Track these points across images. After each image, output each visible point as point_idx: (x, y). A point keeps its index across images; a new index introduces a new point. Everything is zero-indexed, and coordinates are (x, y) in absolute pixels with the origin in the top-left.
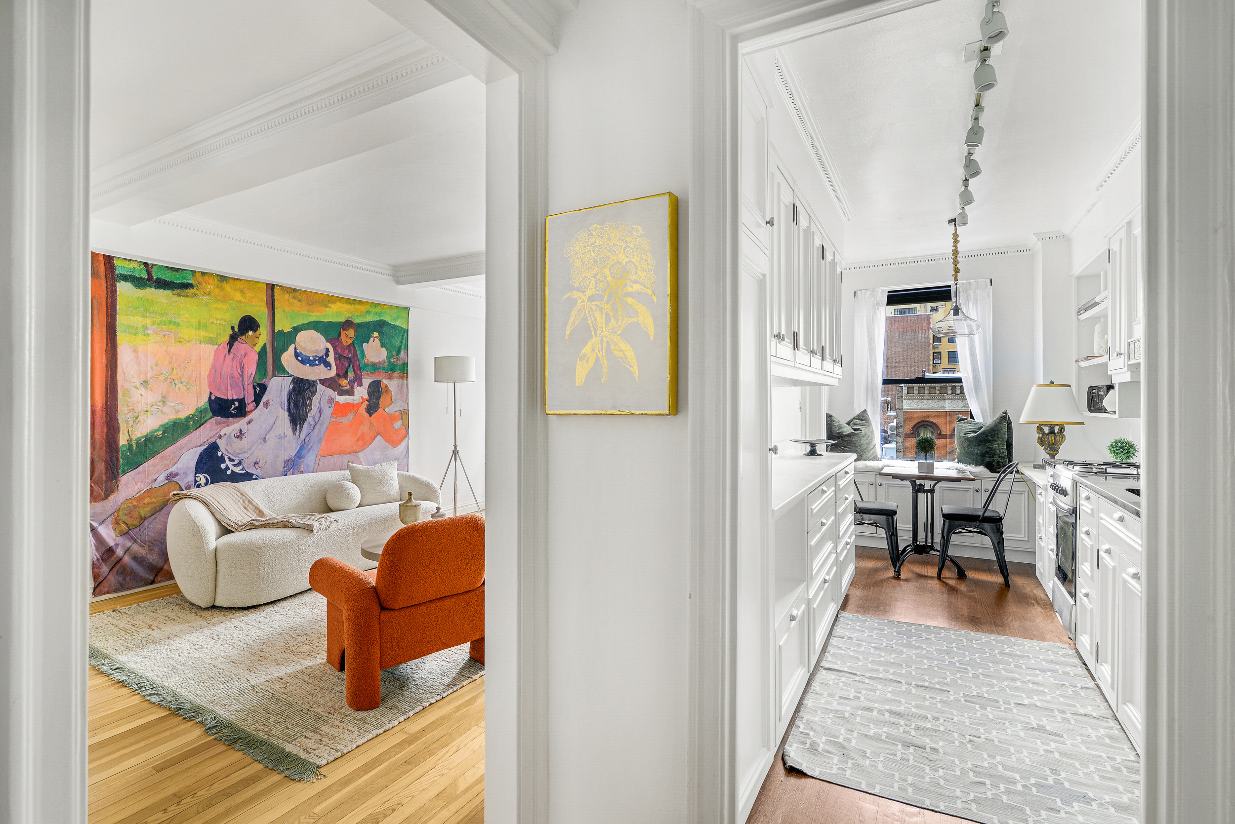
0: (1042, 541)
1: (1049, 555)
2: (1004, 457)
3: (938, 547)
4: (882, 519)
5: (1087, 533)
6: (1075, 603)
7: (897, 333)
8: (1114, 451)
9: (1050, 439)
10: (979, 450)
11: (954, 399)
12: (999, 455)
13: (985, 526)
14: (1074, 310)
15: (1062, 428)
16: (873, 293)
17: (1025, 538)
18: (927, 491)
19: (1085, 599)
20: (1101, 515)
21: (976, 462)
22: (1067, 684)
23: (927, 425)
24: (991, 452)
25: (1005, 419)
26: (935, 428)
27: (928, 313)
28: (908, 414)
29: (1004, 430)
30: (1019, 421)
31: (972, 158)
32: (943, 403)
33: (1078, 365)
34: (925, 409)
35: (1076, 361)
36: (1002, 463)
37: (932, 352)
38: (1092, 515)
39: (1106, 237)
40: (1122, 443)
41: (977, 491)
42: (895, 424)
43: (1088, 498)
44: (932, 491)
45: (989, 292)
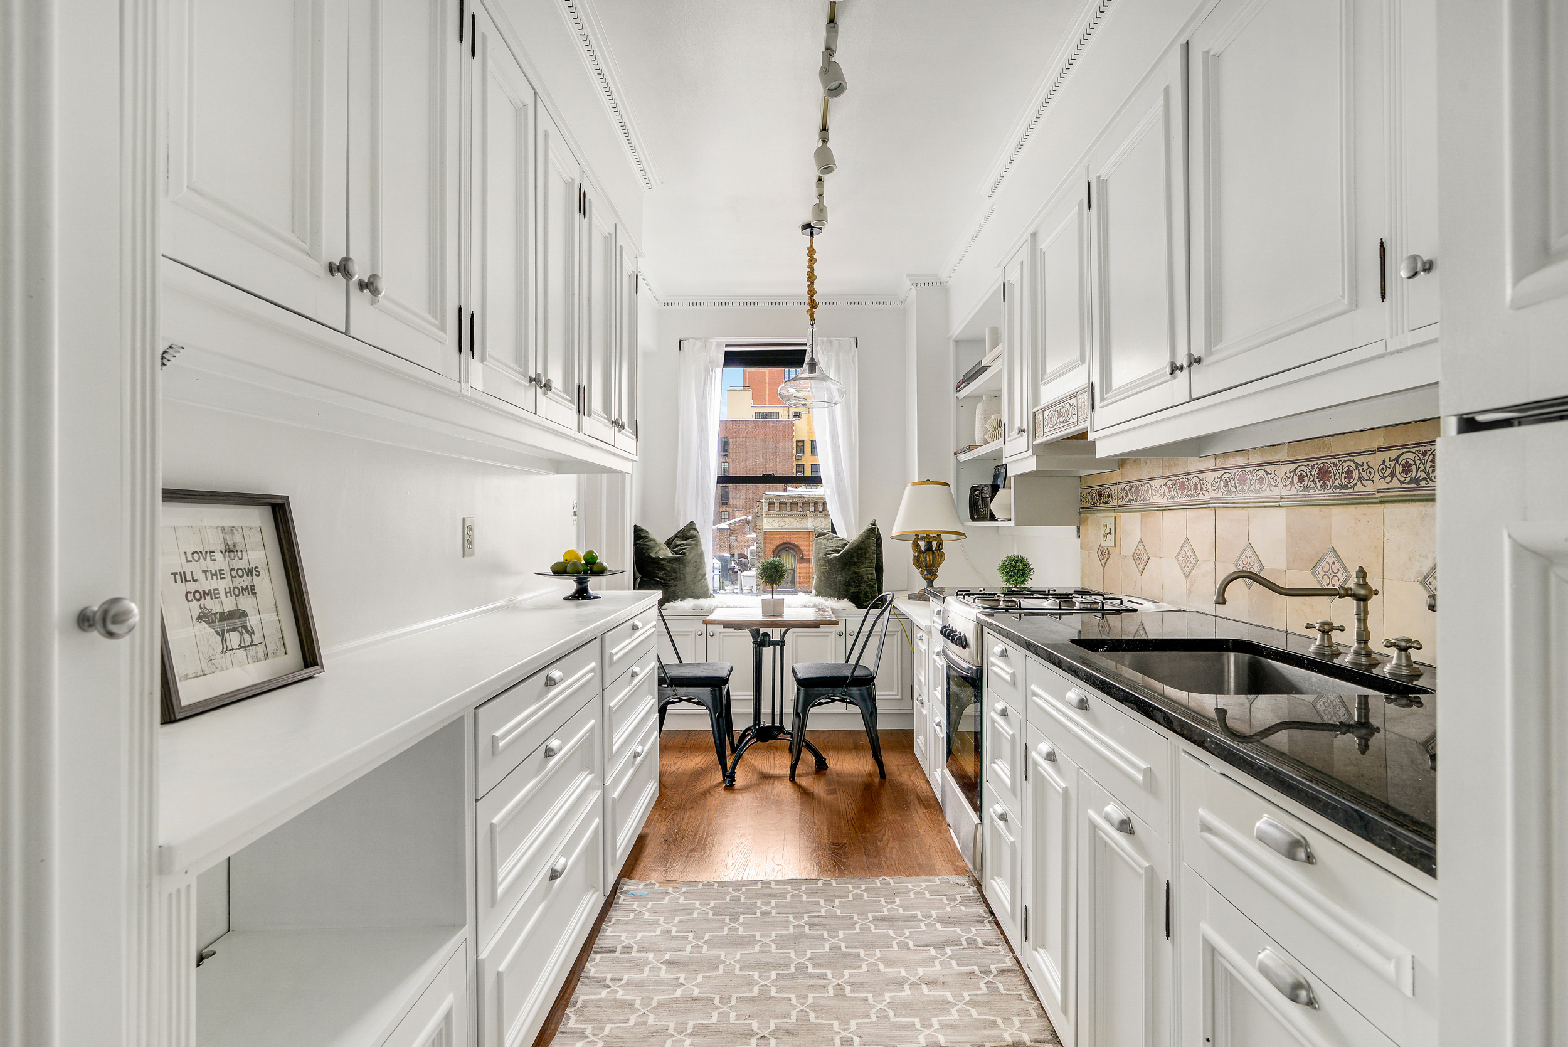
0: (923, 707)
1: (935, 730)
2: (873, 586)
3: (788, 726)
4: (705, 692)
5: (1004, 713)
6: (981, 821)
7: (758, 440)
8: (1007, 572)
9: (928, 559)
10: (843, 577)
11: (817, 517)
12: (867, 582)
13: (853, 692)
14: (952, 385)
15: (940, 544)
16: (705, 345)
17: (897, 695)
18: (775, 644)
19: (1001, 823)
20: (1034, 688)
21: (839, 594)
22: (976, 969)
23: (789, 548)
24: (856, 580)
25: (873, 533)
26: (797, 550)
27: (791, 419)
28: (768, 535)
29: (873, 548)
30: (891, 534)
31: (833, 59)
32: (806, 522)
33: (957, 460)
34: (787, 529)
35: (955, 454)
36: (871, 593)
37: (794, 465)
38: (1014, 683)
39: (999, 266)
40: (1016, 562)
41: (840, 635)
42: (754, 548)
43: (1004, 654)
44: (781, 643)
45: (854, 356)
